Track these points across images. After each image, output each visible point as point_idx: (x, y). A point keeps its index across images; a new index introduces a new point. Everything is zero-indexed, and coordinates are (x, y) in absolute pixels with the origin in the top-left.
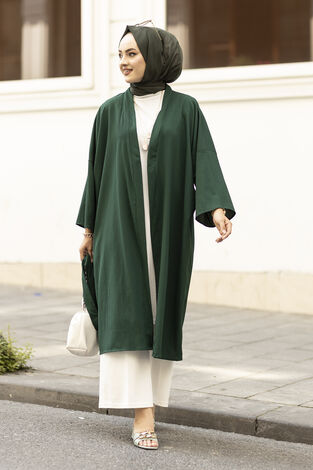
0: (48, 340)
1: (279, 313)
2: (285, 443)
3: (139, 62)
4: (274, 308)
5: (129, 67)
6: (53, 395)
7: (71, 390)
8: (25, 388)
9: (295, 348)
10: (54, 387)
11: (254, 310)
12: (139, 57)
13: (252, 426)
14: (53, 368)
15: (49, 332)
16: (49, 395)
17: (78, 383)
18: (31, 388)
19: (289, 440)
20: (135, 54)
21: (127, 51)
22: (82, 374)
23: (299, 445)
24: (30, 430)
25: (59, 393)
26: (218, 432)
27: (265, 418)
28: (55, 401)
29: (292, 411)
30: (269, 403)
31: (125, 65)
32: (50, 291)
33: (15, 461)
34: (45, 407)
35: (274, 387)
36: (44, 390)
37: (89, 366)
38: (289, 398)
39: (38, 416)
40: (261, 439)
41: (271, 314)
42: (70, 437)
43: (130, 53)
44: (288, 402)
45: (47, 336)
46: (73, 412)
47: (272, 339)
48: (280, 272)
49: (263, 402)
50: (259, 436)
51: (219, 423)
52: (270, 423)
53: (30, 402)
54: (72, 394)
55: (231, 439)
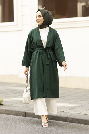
0: (7, 97)
1: (71, 88)
2: (75, 124)
3: (42, 19)
4: (69, 87)
5: (39, 20)
6: (10, 112)
7: (15, 110)
8: (2, 110)
9: (76, 98)
10: (10, 109)
11: (64, 88)
12: (42, 18)
13: (66, 119)
14: (9, 104)
15: (7, 95)
16: (9, 112)
17: (17, 108)
18: (4, 110)
19: (76, 123)
20: (41, 17)
21: (39, 16)
22: (18, 106)
23: (79, 124)
24: (5, 121)
25: (12, 111)
26: (56, 121)
27: (69, 117)
28: (11, 113)
29: (77, 115)
30: (70, 113)
31: (38, 20)
32: (6, 83)
33: (2, 130)
34: (8, 115)
35: (71, 108)
36: (8, 110)
37: (19, 104)
38: (75, 112)
39: (6, 117)
40: (68, 123)
41: (69, 88)
42: (16, 123)
43: (40, 17)
44: (75, 113)
45: (7, 96)
46: (16, 116)
47: (69, 95)
48: (71, 77)
49: (68, 113)
50: (67, 122)
51: (57, 118)
52: (71, 118)
53: (4, 114)
54: (15, 111)
55: (60, 123)
